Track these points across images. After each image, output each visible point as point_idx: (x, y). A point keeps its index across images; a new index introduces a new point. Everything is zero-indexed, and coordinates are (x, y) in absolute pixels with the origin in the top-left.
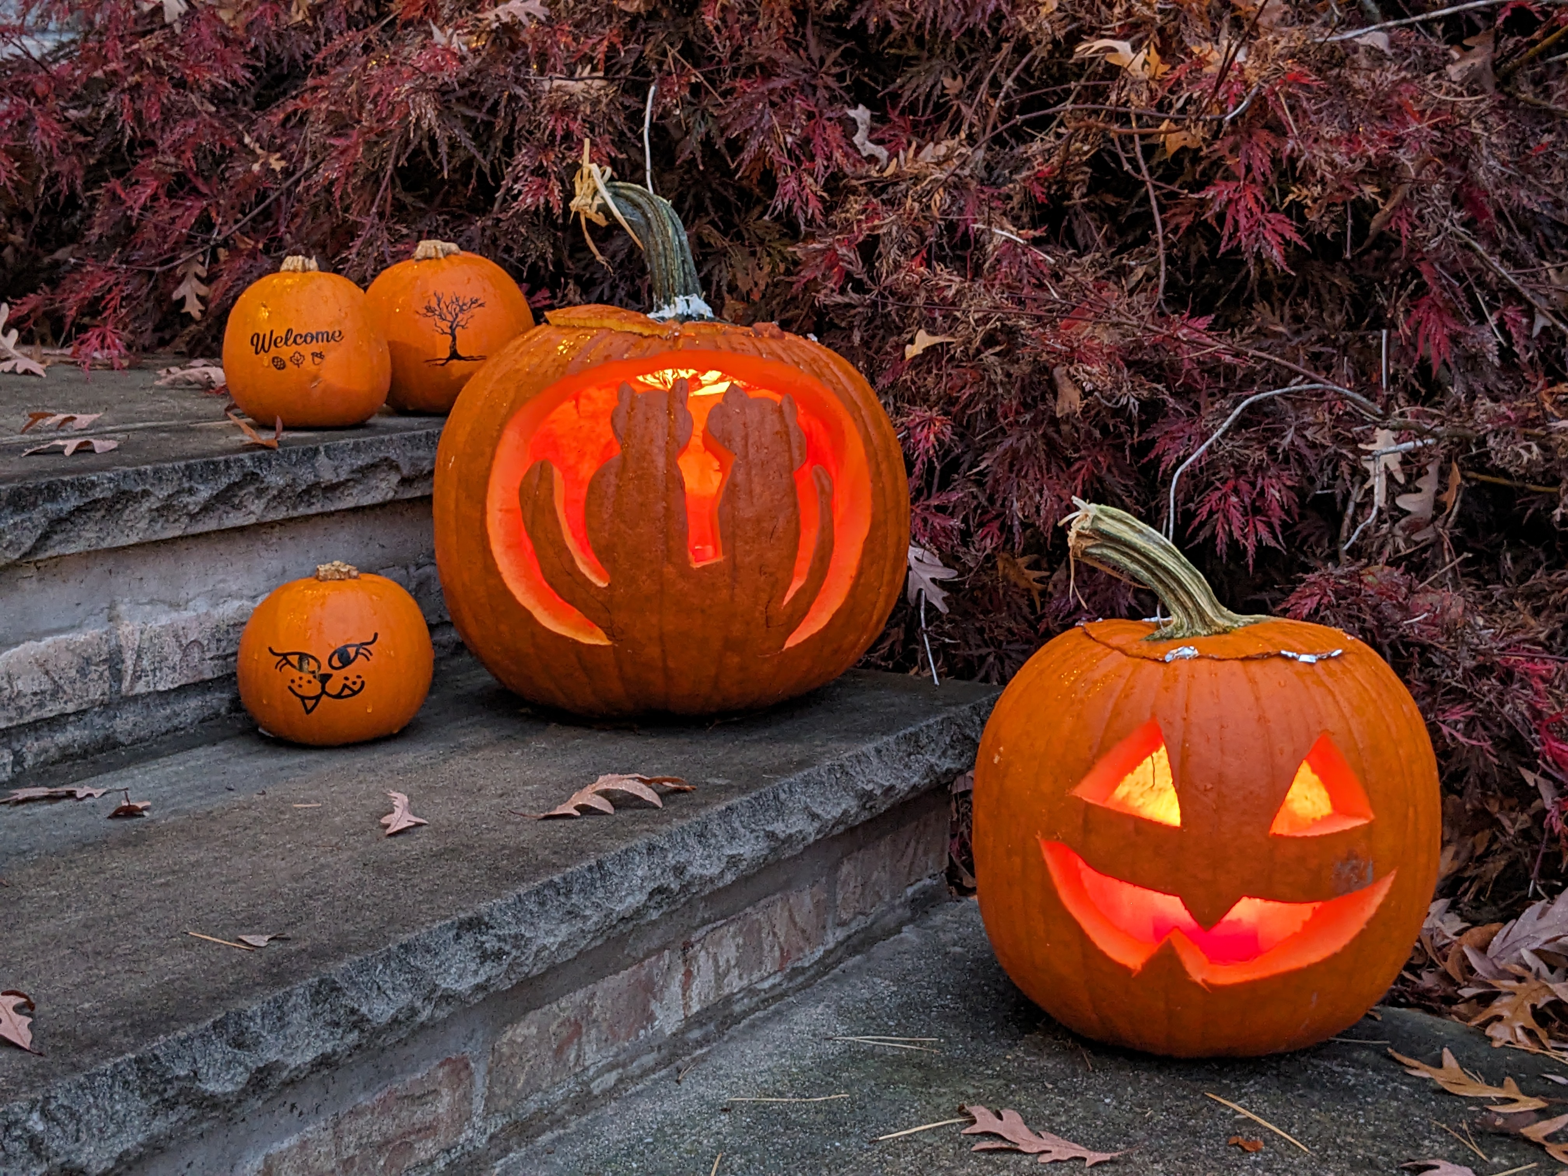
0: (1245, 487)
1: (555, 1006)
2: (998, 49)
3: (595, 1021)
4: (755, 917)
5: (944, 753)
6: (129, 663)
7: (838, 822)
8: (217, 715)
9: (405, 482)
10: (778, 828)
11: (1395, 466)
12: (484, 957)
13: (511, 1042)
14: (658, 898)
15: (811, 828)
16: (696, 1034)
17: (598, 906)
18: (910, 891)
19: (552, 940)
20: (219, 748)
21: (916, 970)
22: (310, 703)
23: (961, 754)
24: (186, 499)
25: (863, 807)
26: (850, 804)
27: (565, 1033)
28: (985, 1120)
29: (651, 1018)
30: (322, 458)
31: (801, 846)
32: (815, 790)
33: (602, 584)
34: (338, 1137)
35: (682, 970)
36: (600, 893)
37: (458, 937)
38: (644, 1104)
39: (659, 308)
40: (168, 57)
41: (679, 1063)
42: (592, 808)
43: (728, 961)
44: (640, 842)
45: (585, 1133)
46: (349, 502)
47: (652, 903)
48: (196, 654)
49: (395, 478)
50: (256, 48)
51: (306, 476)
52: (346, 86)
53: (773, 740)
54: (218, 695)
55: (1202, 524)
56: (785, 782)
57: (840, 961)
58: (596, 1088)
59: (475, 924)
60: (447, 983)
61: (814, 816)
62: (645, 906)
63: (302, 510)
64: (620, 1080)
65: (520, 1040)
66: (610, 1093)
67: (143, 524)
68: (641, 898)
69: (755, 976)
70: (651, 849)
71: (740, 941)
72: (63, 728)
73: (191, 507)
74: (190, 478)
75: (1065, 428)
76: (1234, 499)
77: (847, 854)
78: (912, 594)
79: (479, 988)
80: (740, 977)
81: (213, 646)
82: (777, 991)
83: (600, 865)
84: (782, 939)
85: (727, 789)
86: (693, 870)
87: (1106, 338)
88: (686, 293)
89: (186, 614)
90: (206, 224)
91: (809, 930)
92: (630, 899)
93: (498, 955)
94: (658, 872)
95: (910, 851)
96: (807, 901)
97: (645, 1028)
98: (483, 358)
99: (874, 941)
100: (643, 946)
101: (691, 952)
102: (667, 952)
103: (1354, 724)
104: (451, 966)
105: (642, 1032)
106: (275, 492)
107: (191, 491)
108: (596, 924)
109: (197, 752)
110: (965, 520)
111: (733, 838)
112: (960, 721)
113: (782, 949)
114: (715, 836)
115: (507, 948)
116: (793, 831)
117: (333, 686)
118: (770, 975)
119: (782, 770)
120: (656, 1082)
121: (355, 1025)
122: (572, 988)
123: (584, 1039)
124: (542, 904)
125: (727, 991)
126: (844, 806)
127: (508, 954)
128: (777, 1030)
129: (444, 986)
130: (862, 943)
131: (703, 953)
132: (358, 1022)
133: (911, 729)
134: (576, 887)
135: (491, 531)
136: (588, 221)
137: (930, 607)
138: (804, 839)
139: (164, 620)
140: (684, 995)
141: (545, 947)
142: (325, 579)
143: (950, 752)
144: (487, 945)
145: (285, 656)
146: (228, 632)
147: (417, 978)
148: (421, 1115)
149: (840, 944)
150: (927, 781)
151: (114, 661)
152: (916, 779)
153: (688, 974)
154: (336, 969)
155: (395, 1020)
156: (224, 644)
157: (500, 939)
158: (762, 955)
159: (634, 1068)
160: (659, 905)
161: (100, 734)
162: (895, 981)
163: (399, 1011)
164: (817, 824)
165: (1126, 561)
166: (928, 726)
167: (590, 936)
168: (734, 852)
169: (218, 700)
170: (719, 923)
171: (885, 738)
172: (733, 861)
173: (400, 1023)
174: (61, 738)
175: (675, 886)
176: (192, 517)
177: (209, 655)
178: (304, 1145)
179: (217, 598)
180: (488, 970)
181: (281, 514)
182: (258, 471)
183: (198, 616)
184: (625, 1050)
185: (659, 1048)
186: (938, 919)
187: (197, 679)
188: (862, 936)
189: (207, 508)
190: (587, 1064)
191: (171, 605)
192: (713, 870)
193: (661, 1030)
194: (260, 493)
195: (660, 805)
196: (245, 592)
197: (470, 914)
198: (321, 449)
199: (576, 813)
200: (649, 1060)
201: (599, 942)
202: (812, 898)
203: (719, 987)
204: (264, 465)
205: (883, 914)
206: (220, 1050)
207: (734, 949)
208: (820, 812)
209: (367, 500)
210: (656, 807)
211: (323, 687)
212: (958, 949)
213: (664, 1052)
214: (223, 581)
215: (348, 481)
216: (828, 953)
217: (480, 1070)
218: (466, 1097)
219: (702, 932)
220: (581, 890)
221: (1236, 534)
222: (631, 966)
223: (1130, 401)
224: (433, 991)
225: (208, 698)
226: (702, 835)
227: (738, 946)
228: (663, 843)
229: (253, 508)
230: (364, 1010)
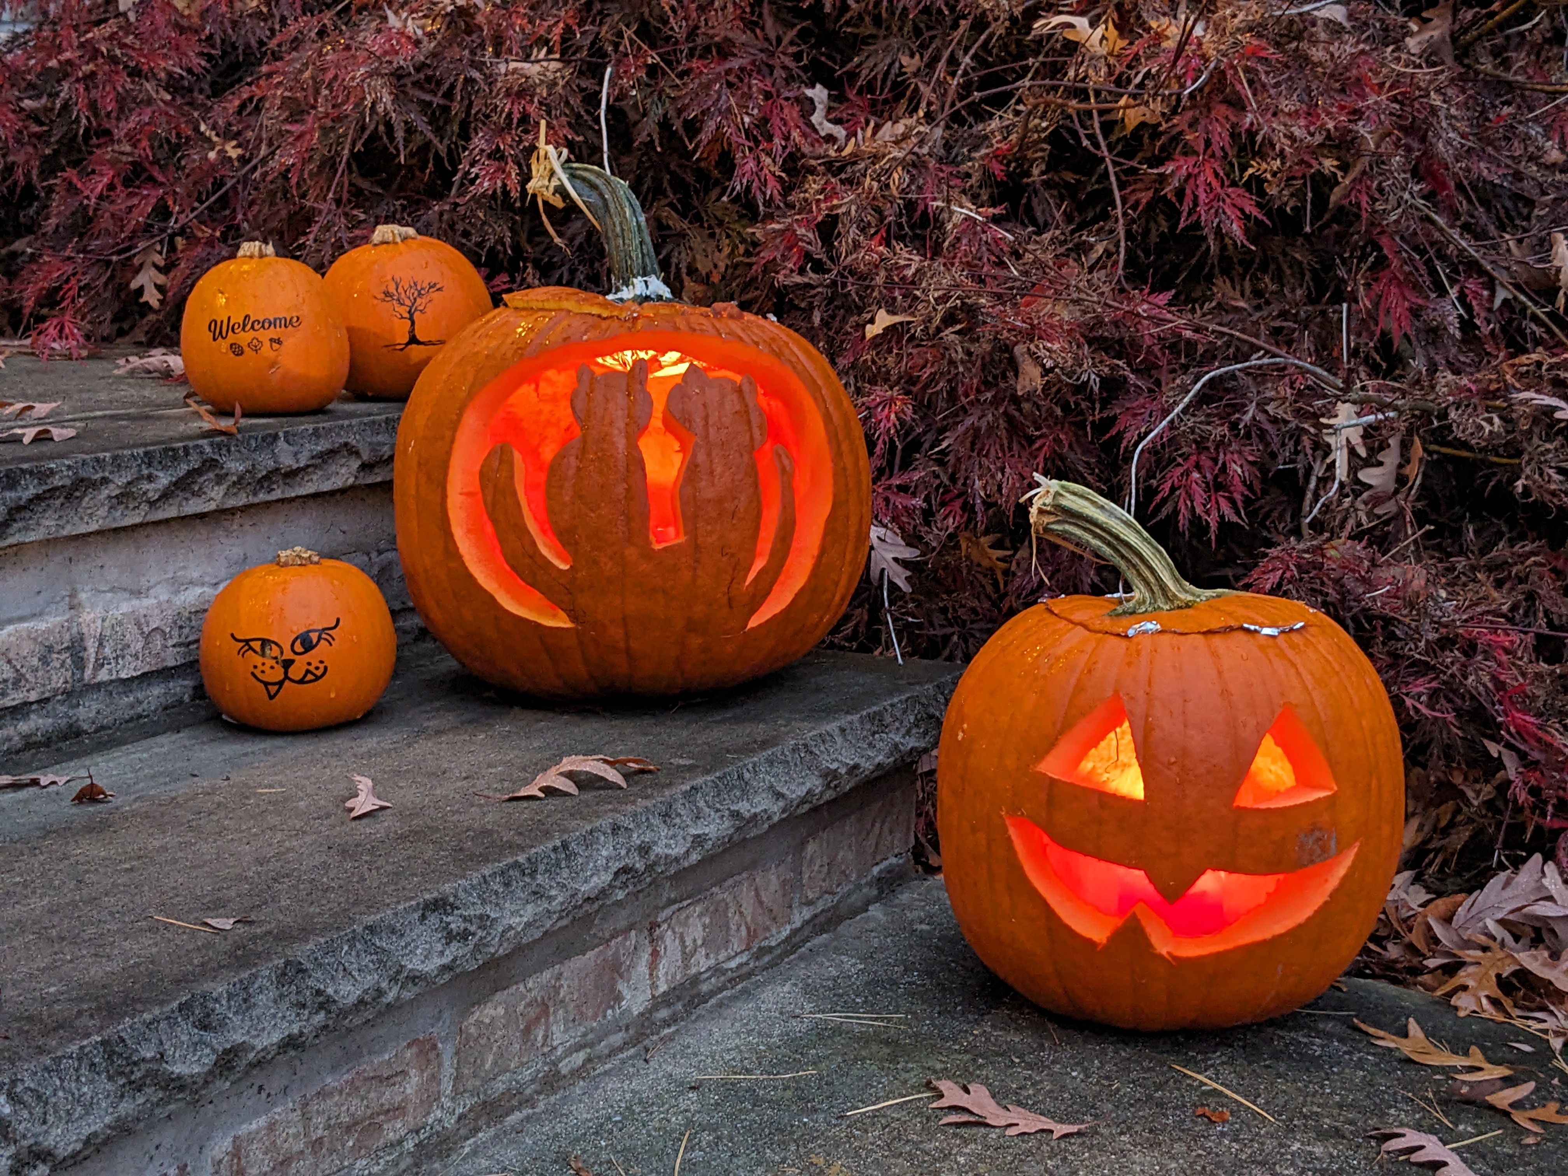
0: (1206, 463)
1: (521, 987)
2: (955, 26)
3: (562, 1002)
4: (720, 897)
5: (908, 732)
6: (92, 651)
7: (803, 801)
8: (181, 702)
9: (366, 467)
10: (743, 807)
11: (1356, 440)
12: (450, 937)
13: (479, 1023)
14: (623, 878)
15: (776, 808)
16: (664, 1013)
17: (564, 886)
18: (876, 870)
19: (518, 920)
20: (181, 735)
21: (882, 948)
22: (273, 689)
23: (925, 733)
24: (145, 486)
25: (828, 786)
26: (814, 783)
27: (533, 1013)
28: (952, 1094)
29: (619, 998)
30: (281, 443)
31: (766, 826)
32: (779, 769)
33: (564, 567)
34: (306, 1118)
35: (650, 950)
36: (565, 873)
37: (423, 917)
38: (612, 1084)
39: (618, 290)
40: (123, 46)
41: (646, 1042)
42: (557, 790)
43: (695, 940)
44: (605, 823)
45: (553, 1112)
46: (309, 488)
47: (618, 883)
48: (158, 641)
49: (355, 464)
50: (211, 36)
51: (266, 462)
52: (301, 72)
53: (737, 720)
54: (181, 682)
55: (1164, 501)
56: (749, 761)
57: (807, 940)
58: (564, 1067)
59: (440, 905)
60: (414, 964)
61: (779, 795)
62: (610, 885)
63: (262, 497)
64: (589, 1060)
65: (487, 1021)
66: (577, 1073)
67: (103, 512)
68: (606, 877)
69: (722, 956)
70: (616, 829)
71: (707, 921)
72: (26, 716)
73: (150, 494)
74: (150, 465)
75: (1026, 406)
76: (1196, 475)
77: (812, 834)
78: (875, 573)
79: (445, 968)
80: (707, 956)
81: (175, 633)
82: (745, 970)
83: (565, 846)
84: (749, 919)
85: (691, 768)
86: (658, 850)
87: (1066, 314)
88: (644, 274)
89: (147, 602)
90: (162, 212)
91: (775, 908)
92: (595, 879)
93: (464, 936)
94: (623, 852)
95: (876, 830)
96: (774, 882)
97: (613, 1008)
98: (442, 342)
99: (841, 920)
100: (608, 928)
101: (658, 932)
102: (633, 933)
103: (1316, 695)
104: (417, 947)
105: (610, 1012)
106: (235, 478)
107: (150, 478)
108: (562, 903)
109: (160, 739)
110: (927, 500)
111: (698, 818)
112: (924, 700)
113: (748, 929)
114: (679, 815)
115: (473, 929)
116: (758, 810)
117: (296, 672)
118: (737, 954)
119: (748, 749)
120: (623, 1062)
121: (321, 1007)
122: (540, 968)
123: (551, 1018)
124: (507, 885)
125: (694, 970)
126: (808, 785)
127: (474, 934)
128: (745, 1009)
129: (410, 966)
130: (829, 921)
131: (669, 932)
132: (325, 1003)
133: (875, 708)
134: (542, 868)
135: (451, 515)
136: (546, 203)
137: (893, 586)
138: (769, 818)
139: (125, 607)
140: (651, 975)
141: (511, 927)
142: (286, 565)
143: (914, 731)
144: (453, 926)
145: (247, 642)
146: (190, 619)
147: (382, 958)
148: (389, 1096)
149: (807, 923)
150: (892, 759)
151: (76, 648)
152: (880, 758)
153: (655, 954)
154: (302, 951)
155: (361, 1001)
156: (186, 631)
157: (465, 919)
158: (728, 934)
159: (602, 1047)
160: (625, 885)
161: (63, 722)
162: (863, 960)
163: (365, 992)
164: (781, 804)
165: (1088, 537)
166: (892, 705)
167: (555, 916)
168: (700, 832)
169: (181, 687)
170: (685, 903)
171: (849, 718)
172: (699, 840)
173: (367, 1003)
174: (24, 727)
175: (640, 866)
176: (152, 504)
177: (170, 643)
178: (271, 1127)
179: (178, 585)
180: (455, 949)
181: (242, 500)
182: (217, 457)
183: (160, 604)
184: (592, 1030)
185: (627, 1029)
186: (904, 897)
187: (160, 666)
188: (829, 915)
189: (166, 495)
190: (555, 1043)
191: (132, 592)
192: (678, 850)
193: (629, 1010)
194: (220, 479)
195: (624, 785)
196: (207, 579)
197: (435, 894)
198: (281, 434)
199: (542, 795)
200: (617, 1039)
201: (564, 922)
202: (778, 877)
203: (687, 967)
204: (224, 452)
205: (849, 894)
206: (186, 1032)
207: (700, 928)
208: (784, 790)
209: (326, 487)
210: (621, 788)
211: (286, 673)
212: (924, 927)
213: (631, 1032)
214: (184, 568)
215: (308, 466)
216: (795, 932)
217: (447, 1050)
218: (434, 1078)
219: (668, 912)
220: (546, 871)
221: (1199, 510)
222: (597, 946)
223: (1091, 376)
224: (398, 972)
225: (171, 684)
226: (667, 815)
227: (704, 927)
228: (627, 823)
229: (213, 494)
230: (330, 991)
